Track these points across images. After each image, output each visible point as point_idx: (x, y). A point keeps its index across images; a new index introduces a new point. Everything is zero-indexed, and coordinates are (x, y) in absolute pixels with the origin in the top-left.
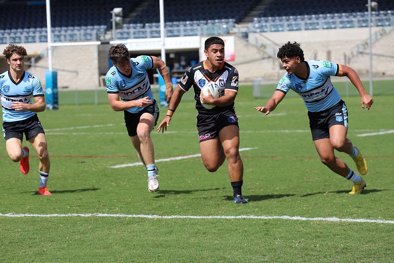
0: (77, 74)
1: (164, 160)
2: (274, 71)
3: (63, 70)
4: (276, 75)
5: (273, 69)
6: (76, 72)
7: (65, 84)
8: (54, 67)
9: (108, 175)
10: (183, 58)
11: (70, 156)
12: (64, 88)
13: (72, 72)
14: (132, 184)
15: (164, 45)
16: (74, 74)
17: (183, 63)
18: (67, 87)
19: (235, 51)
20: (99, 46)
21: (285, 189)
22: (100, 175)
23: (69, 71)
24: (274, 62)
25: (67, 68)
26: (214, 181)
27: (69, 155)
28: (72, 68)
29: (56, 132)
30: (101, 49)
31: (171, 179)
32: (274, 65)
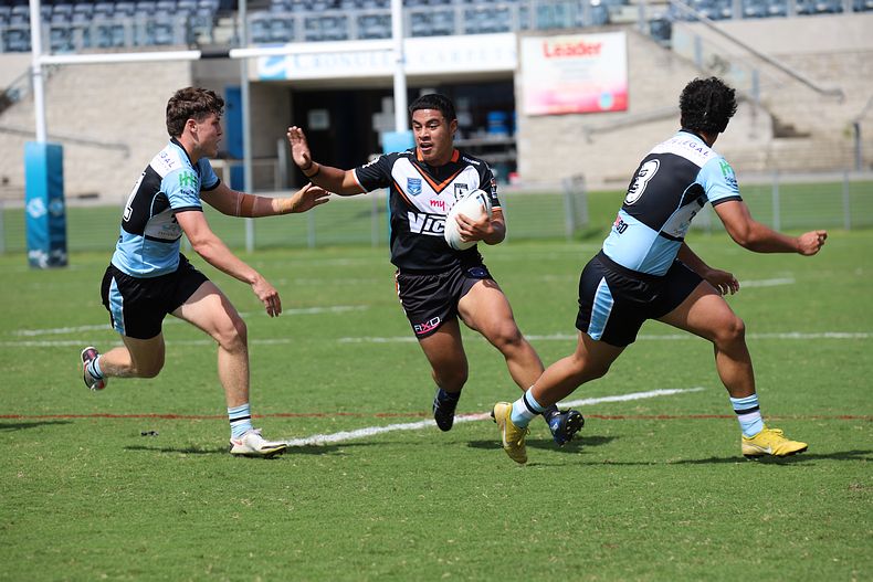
0: (127, 156)
1: (404, 427)
2: (754, 145)
3: (81, 142)
4: (762, 155)
5: (752, 136)
6: (124, 148)
7: (87, 188)
8: (53, 130)
9: (228, 474)
10: (463, 104)
11: (107, 416)
12: (83, 197)
13: (108, 146)
14: (304, 502)
15: (402, 61)
16: (118, 154)
17: (463, 119)
18: (94, 196)
19: (629, 80)
20: (193, 63)
21: (791, 519)
22: (203, 473)
23: (100, 145)
24: (754, 114)
25: (93, 134)
26: (564, 492)
27: (105, 411)
28: (108, 135)
29: (63, 337)
30: (200, 75)
31: (428, 486)
32: (753, 124)
